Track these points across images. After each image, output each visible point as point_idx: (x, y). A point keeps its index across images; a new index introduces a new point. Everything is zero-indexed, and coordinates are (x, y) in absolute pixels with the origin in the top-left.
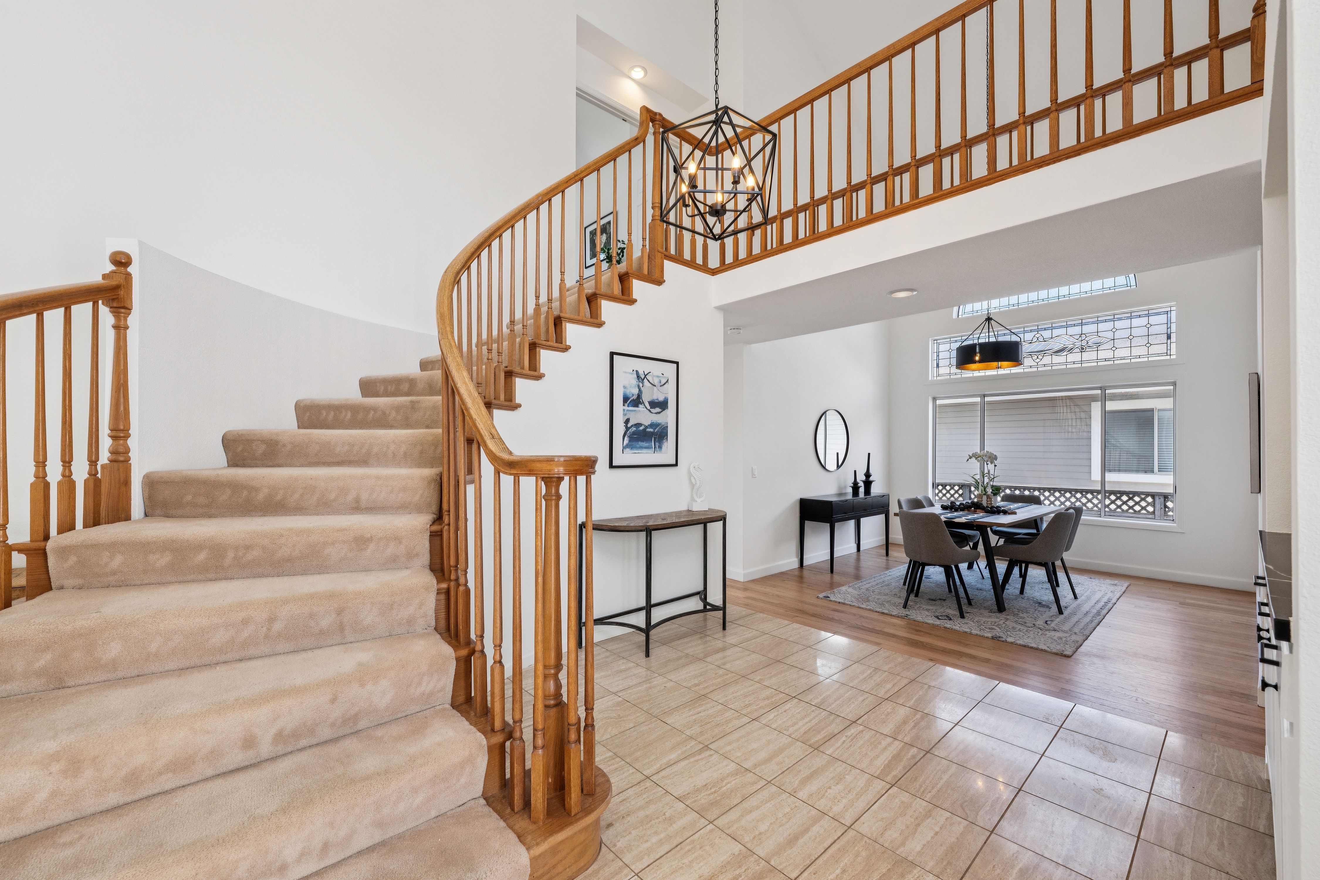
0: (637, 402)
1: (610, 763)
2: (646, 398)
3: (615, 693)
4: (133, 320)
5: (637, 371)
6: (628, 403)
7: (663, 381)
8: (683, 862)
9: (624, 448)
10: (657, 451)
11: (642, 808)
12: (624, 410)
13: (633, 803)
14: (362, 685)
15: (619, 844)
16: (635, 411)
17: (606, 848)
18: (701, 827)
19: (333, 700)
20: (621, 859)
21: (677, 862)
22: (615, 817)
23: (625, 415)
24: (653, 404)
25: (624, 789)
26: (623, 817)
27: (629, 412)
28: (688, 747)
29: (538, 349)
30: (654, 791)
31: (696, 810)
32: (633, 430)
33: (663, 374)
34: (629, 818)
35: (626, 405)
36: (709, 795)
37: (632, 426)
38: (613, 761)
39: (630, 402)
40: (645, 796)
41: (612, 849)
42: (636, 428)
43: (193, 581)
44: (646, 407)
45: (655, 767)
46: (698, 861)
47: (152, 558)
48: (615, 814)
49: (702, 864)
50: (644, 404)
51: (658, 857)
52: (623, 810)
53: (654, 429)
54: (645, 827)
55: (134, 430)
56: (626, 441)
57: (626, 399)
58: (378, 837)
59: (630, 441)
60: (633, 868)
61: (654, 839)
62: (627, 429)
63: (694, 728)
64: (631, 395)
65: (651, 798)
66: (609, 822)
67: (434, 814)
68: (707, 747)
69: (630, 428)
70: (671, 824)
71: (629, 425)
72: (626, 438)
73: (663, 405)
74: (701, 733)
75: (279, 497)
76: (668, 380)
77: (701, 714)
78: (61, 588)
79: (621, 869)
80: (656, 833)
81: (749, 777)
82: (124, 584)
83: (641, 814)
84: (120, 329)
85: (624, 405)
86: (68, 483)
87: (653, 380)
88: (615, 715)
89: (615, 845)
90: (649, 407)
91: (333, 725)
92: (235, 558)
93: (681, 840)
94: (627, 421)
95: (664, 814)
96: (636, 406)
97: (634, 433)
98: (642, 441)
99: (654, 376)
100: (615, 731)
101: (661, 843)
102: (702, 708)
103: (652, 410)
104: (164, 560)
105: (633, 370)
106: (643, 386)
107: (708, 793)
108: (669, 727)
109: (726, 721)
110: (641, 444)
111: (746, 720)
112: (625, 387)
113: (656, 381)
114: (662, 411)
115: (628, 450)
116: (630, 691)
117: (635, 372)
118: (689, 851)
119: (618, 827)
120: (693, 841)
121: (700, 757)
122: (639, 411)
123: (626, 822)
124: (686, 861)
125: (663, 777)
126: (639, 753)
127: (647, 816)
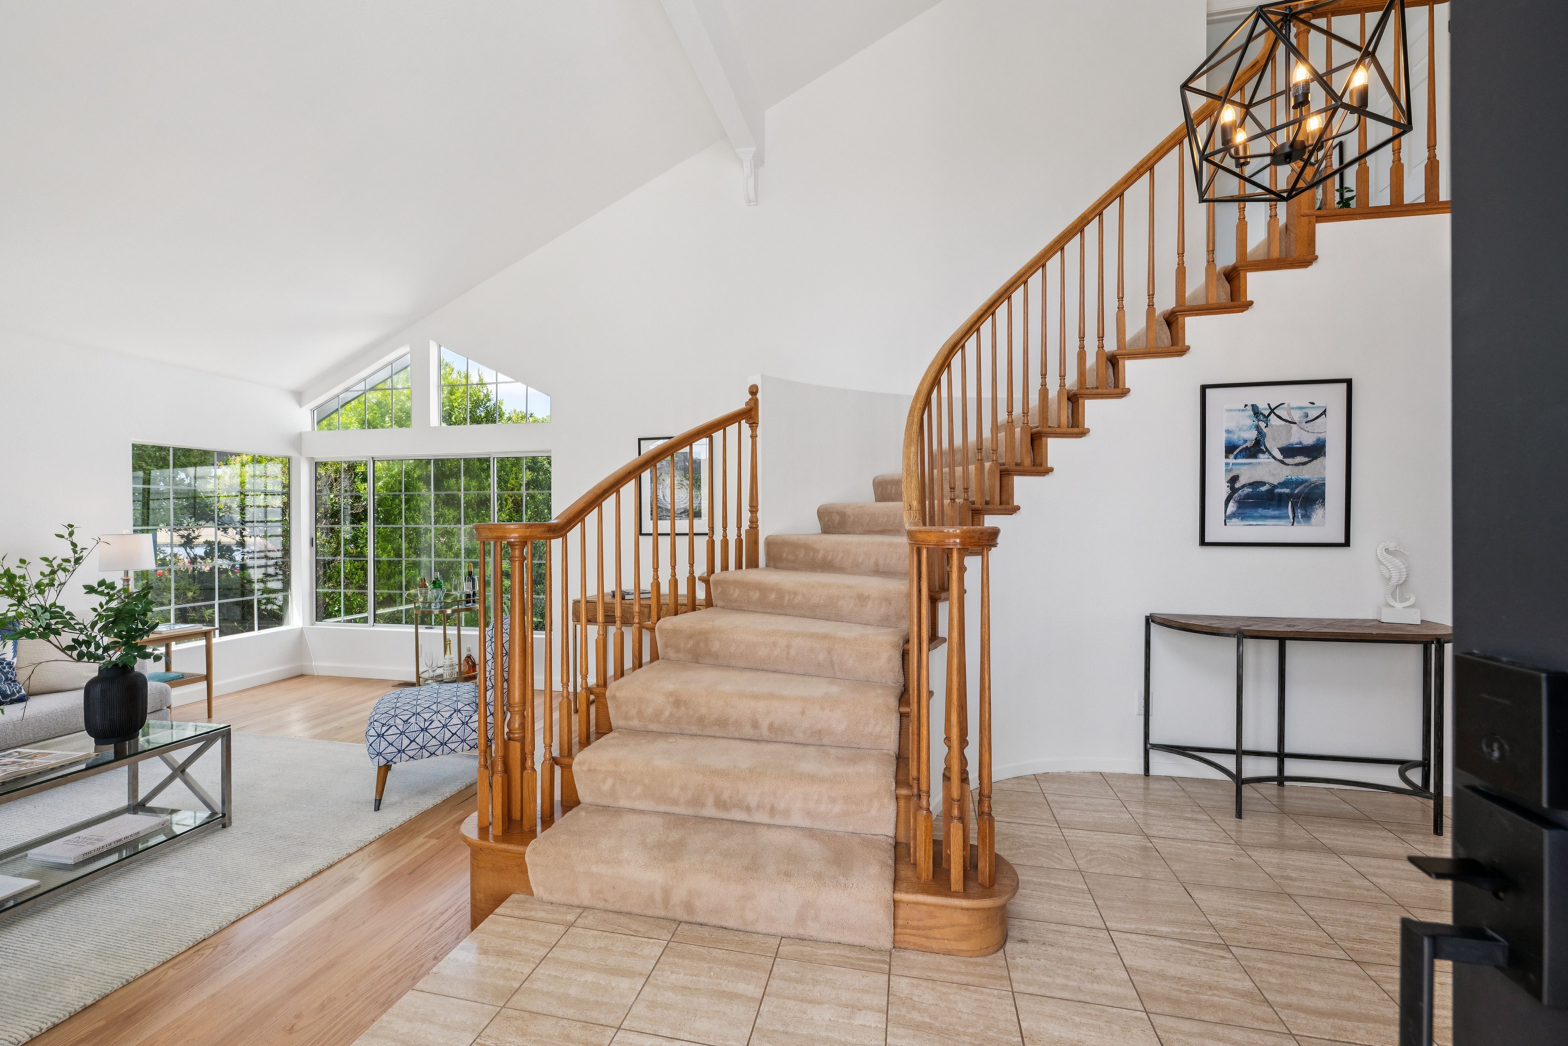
0: (1256, 449)
1: (1075, 894)
2: (1273, 444)
3: (1148, 837)
4: (759, 431)
5: (1254, 407)
6: (1235, 453)
7: (1313, 414)
8: (1073, 1017)
9: (1227, 518)
10: (1299, 522)
11: (1073, 949)
12: (1227, 464)
13: (1067, 939)
14: (823, 709)
15: (1018, 960)
16: (1250, 464)
17: (1003, 955)
18: (1129, 1007)
19: (803, 713)
20: (1009, 971)
21: (1065, 1012)
22: (1036, 938)
23: (1228, 471)
24: (1289, 451)
25: (1069, 923)
26: (1044, 944)
27: (1238, 467)
28: (1197, 932)
29: (1081, 401)
30: (1104, 945)
31: (1139, 990)
32: (1245, 492)
33: (1313, 403)
34: (1049, 948)
35: (1232, 456)
36: (1175, 989)
37: (1243, 486)
38: (1082, 895)
39: (1241, 451)
40: (1086, 942)
41: (1008, 959)
42: (1253, 489)
43: (770, 613)
44: (1274, 458)
45: (1127, 926)
46: (1091, 1029)
47: (751, 593)
48: (1038, 936)
49: (1093, 1034)
50: (1270, 454)
51: (1048, 995)
52: (1050, 938)
53: (1293, 489)
54: (1059, 965)
55: (760, 507)
56: (1232, 507)
57: (1230, 449)
58: (807, 823)
59: (1239, 508)
60: (1014, 985)
61: (1060, 981)
62: (1233, 490)
63: (1228, 919)
64: (1242, 442)
65: (1092, 948)
66: (1025, 938)
67: (850, 829)
68: (1227, 947)
69: (1239, 489)
70: (1093, 982)
71: (1237, 485)
72: (1231, 504)
73: (1316, 451)
74: (1235, 930)
75: (830, 558)
76: (1325, 411)
77: (1259, 912)
78: (716, 606)
79: (1001, 978)
80: (1067, 977)
81: (1263, 1010)
82: (739, 609)
83: (1065, 953)
84: (754, 437)
85: (1227, 457)
86: (725, 543)
87: (1289, 414)
88: (1126, 856)
89: (1014, 958)
90: (1279, 456)
91: (804, 732)
92: (789, 600)
93: (1090, 1000)
94: (1233, 480)
95: (1094, 969)
96: (1254, 456)
97: (1247, 496)
98: (1264, 508)
99: (1292, 408)
100: (1111, 871)
101: (1065, 987)
102: (1267, 906)
103: (1287, 461)
104: (755, 595)
105: (1246, 406)
106: (1267, 426)
107: (1174, 986)
108: (1191, 901)
109: (1297, 938)
110: (1261, 511)
111: (1341, 954)
112: (1228, 431)
113: (1296, 416)
114: (1310, 461)
115: (1234, 520)
116: (1171, 843)
117: (1249, 408)
118: (1090, 1014)
119: (1031, 948)
120: (1104, 1011)
121: (1204, 950)
122: (1259, 463)
123: (1044, 949)
124: (1077, 1019)
125: (1128, 940)
126: (1120, 904)
127: (1071, 959)
